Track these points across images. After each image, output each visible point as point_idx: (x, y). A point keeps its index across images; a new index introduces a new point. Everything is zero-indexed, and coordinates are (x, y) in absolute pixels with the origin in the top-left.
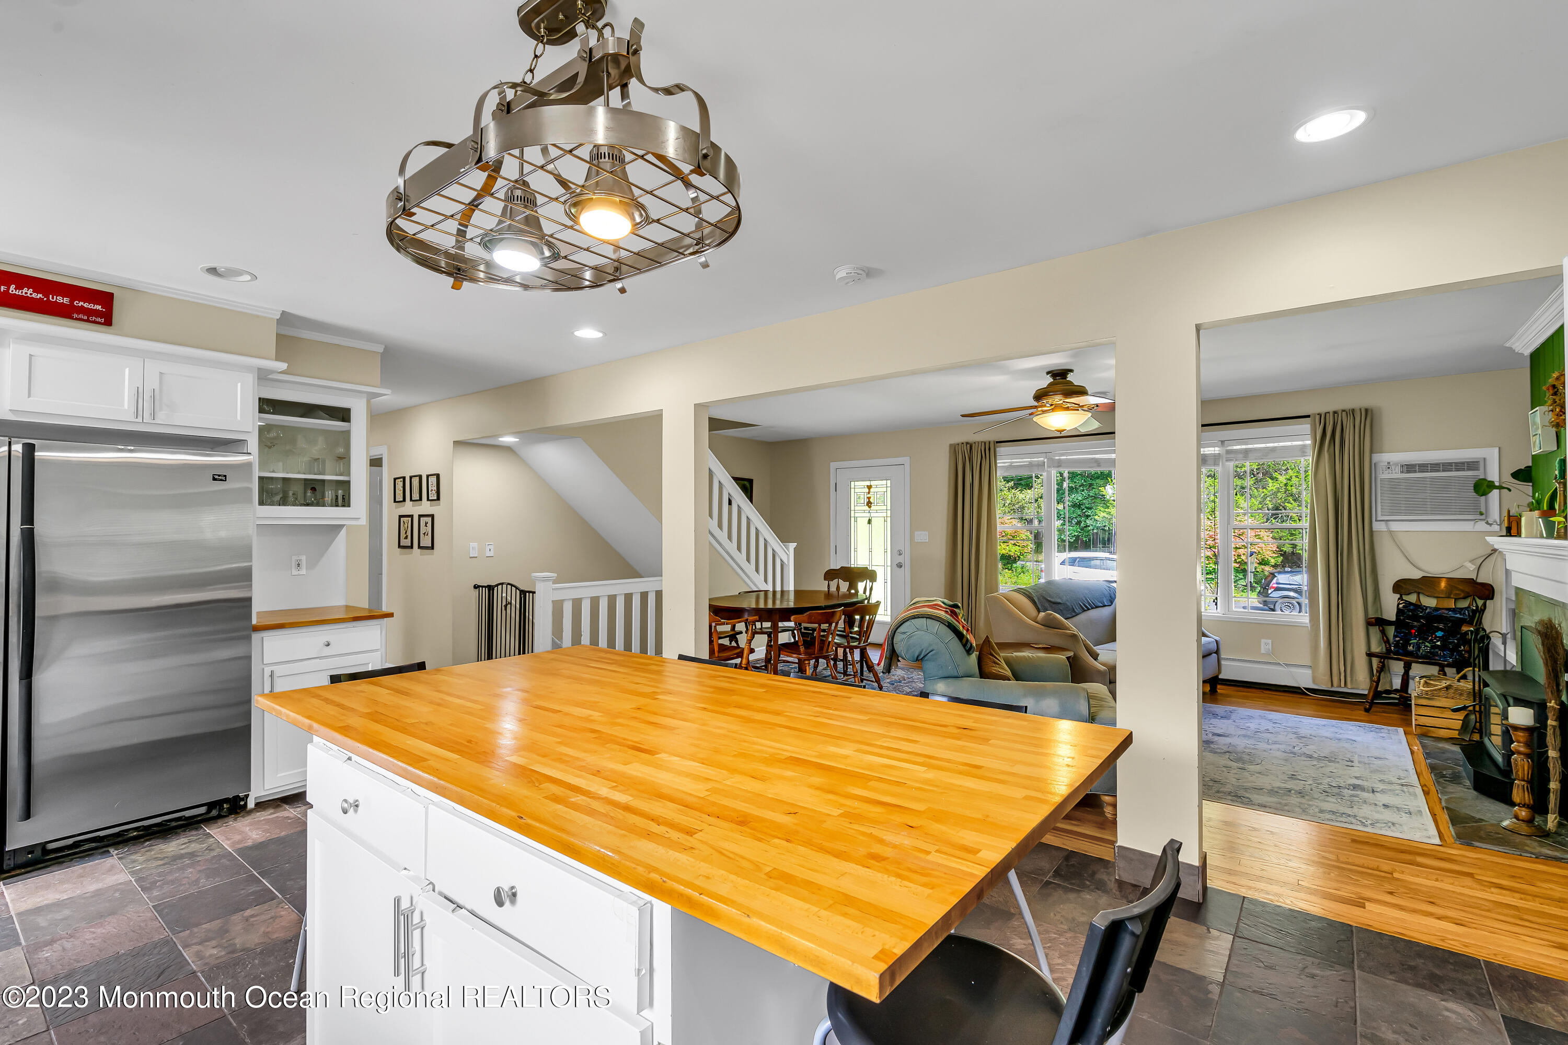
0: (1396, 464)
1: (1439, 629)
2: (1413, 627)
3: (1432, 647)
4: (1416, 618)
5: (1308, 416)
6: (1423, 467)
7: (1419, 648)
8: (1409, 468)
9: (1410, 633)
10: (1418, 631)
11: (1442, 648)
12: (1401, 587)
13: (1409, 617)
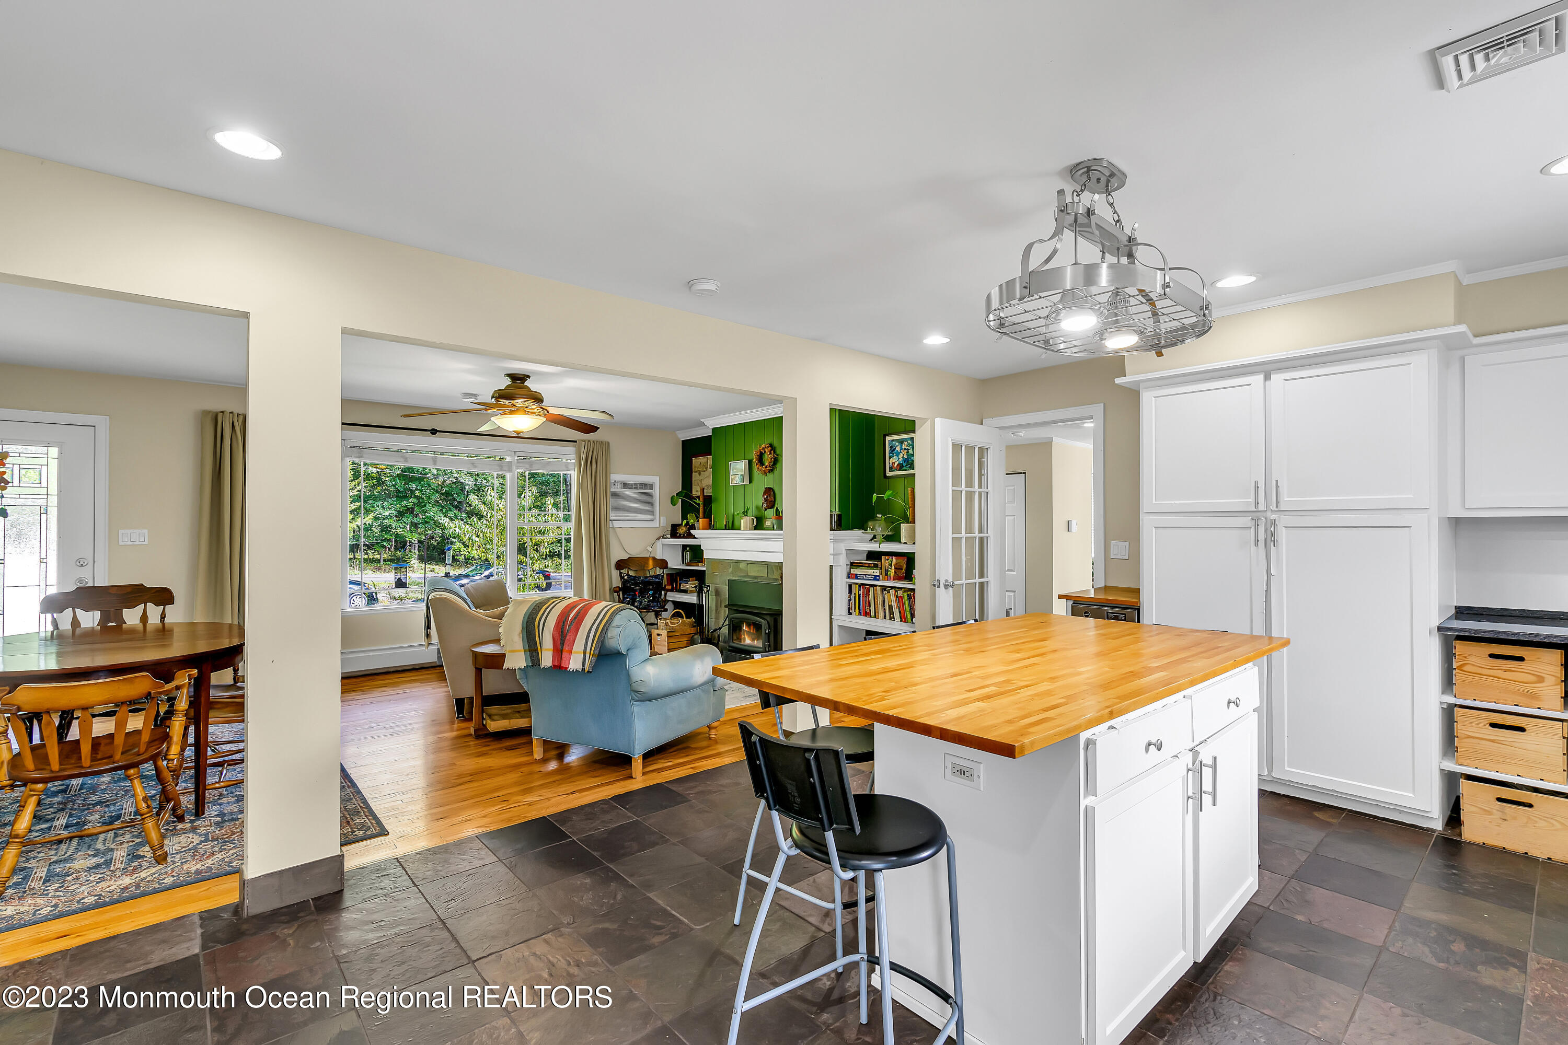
0: (618, 482)
1: (650, 590)
2: (636, 590)
3: (648, 602)
4: (636, 584)
5: (576, 442)
6: (635, 486)
7: (641, 603)
8: (625, 485)
9: (635, 595)
10: (640, 592)
11: (653, 601)
12: (620, 565)
13: (633, 584)
